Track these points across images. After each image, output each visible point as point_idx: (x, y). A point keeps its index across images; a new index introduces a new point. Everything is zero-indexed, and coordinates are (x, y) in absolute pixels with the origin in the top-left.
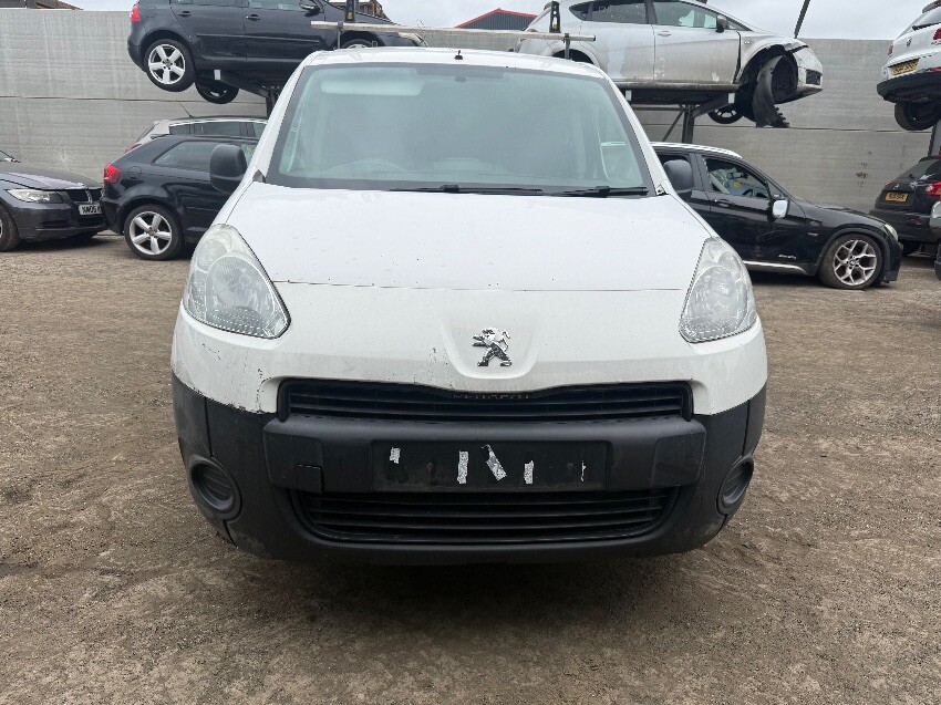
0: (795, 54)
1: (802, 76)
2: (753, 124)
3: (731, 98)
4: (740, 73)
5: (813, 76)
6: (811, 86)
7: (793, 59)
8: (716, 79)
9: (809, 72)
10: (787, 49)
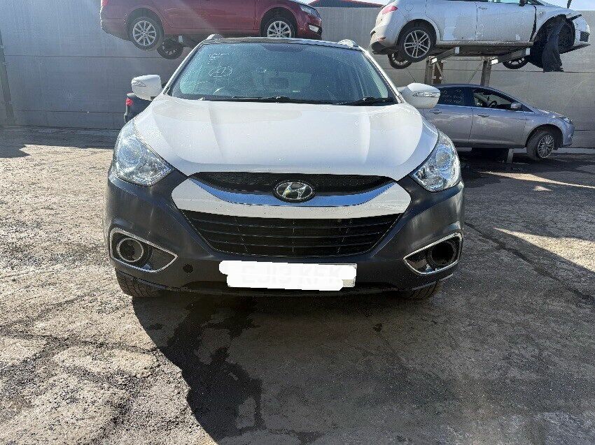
0: (574, 21)
1: (578, 36)
2: (542, 70)
3: (528, 52)
4: (536, 34)
5: (585, 36)
6: (584, 42)
7: (572, 24)
8: (518, 38)
9: (582, 33)
10: (568, 17)
